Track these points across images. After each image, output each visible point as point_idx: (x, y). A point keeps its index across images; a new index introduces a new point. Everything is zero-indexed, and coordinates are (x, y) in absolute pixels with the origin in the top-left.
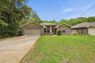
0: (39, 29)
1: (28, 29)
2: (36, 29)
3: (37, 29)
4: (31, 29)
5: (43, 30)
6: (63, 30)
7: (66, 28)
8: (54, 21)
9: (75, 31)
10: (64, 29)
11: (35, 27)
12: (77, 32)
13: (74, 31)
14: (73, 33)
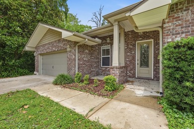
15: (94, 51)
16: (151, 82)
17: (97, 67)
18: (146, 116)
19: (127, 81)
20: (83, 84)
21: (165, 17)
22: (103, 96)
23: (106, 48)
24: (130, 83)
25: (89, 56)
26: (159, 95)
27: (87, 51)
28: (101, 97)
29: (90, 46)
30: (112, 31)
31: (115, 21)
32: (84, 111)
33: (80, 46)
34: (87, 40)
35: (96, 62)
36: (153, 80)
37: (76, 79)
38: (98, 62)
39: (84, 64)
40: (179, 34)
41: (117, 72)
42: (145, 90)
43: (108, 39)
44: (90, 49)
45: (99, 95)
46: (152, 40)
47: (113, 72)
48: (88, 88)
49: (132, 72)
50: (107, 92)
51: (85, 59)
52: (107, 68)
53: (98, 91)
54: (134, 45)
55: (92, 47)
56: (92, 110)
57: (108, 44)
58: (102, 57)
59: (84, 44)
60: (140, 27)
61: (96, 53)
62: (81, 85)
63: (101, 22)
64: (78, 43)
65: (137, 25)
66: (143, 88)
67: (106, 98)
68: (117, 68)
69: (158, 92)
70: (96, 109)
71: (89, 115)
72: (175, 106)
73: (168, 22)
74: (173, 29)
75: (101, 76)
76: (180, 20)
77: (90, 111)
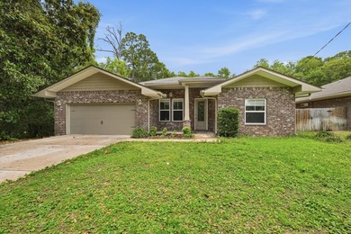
0: (125, 104)
1: (77, 104)
2: (111, 104)
3: (118, 104)
4: (93, 104)
5: (148, 111)
6: (249, 108)
7: (269, 94)
8: (226, 72)
9: (327, 114)
10: (255, 104)
11: (107, 94)
12: (342, 121)
13: (321, 116)
14: (316, 122)
21: (218, 93)
23: (164, 102)
36: (208, 131)
40: (223, 103)
41: (189, 124)
47: (186, 124)
52: (166, 122)
58: (160, 110)
68: (188, 121)
73: (219, 97)
74: (221, 100)
76: (224, 97)
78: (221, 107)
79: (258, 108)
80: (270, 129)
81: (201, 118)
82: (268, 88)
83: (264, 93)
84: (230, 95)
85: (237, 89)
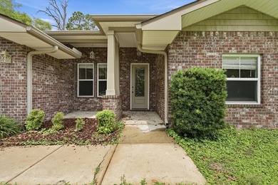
7: (267, 45)
15: (65, 69)
16: (148, 113)
17: (71, 97)
18: (167, 153)
19: (123, 116)
20: (51, 130)
21: (170, 42)
22: (101, 143)
23: (86, 67)
24: (128, 118)
25: (56, 78)
26: (164, 127)
27: (51, 68)
28: (99, 146)
29: (57, 60)
30: (106, 42)
31: (110, 29)
32: (85, 177)
33: (37, 58)
34: (57, 47)
35: (68, 89)
36: (149, 111)
37: (29, 123)
38: (72, 88)
39: (46, 93)
40: (180, 62)
41: (114, 104)
42: (149, 124)
43: (92, 52)
44: (58, 65)
45: (95, 143)
46: (148, 64)
47: (108, 104)
48: (67, 136)
49: (126, 103)
50: (104, 135)
51: (47, 83)
52: (88, 98)
53: (89, 137)
54: (128, 68)
55: (62, 61)
56: (98, 170)
57: (91, 61)
58: (79, 80)
59: (46, 55)
60: (145, 46)
61: (68, 74)
62: (46, 133)
63: (67, 21)
64: (32, 50)
65: (143, 43)
66: (145, 122)
67: (109, 146)
68: (113, 98)
69: (161, 124)
70: (104, 166)
71: (99, 181)
72: (186, 135)
73: (173, 49)
74: (176, 56)
75: (79, 113)
76: (182, 49)
77: (96, 174)
78: (175, 70)
79: (246, 73)
80: (269, 113)
81: (140, 92)
82: (266, 33)
83: (259, 44)
84: (194, 45)
85: (208, 33)
